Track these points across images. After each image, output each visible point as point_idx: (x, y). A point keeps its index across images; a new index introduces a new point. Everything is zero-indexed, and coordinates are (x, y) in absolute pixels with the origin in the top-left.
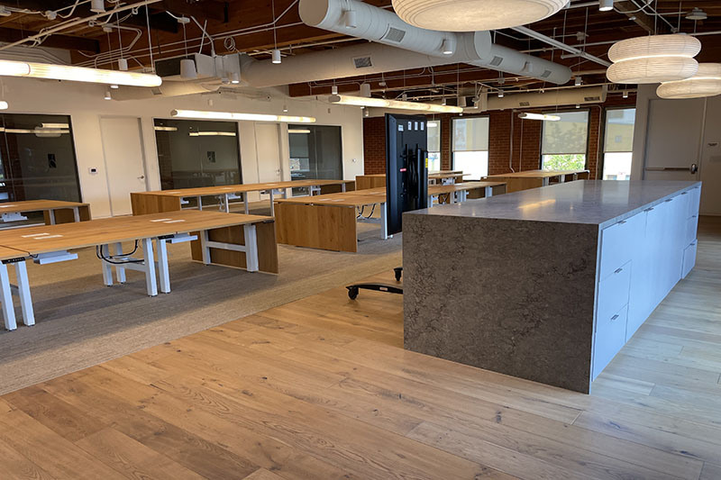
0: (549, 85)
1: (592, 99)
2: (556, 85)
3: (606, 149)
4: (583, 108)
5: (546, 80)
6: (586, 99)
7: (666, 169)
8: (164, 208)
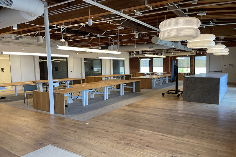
0: (180, 50)
1: (192, 54)
2: (183, 50)
3: (195, 66)
4: (189, 56)
5: (180, 49)
6: (191, 54)
7: (215, 71)
8: (96, 81)
